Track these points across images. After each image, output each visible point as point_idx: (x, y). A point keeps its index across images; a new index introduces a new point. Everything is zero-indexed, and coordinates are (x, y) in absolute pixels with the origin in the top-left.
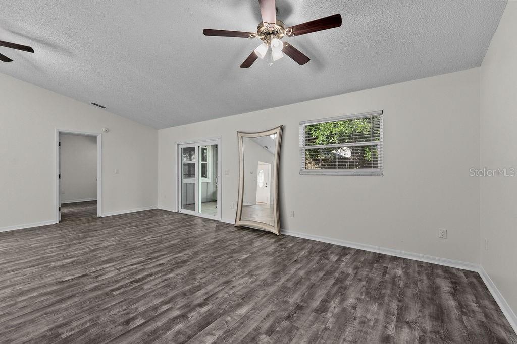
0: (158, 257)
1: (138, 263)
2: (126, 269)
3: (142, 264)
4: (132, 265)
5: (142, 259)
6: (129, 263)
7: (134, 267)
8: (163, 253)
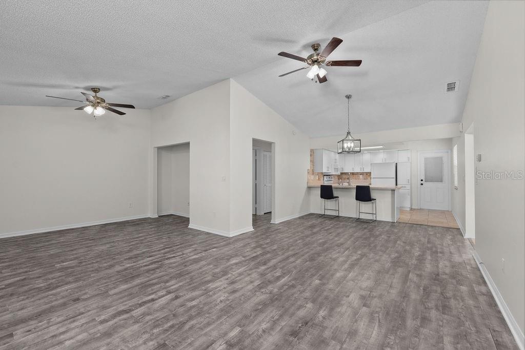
0: (152, 264)
1: (169, 258)
2: (178, 254)
3: (166, 257)
4: (174, 257)
5: (167, 262)
6: (178, 259)
7: (173, 256)
8: (146, 268)
